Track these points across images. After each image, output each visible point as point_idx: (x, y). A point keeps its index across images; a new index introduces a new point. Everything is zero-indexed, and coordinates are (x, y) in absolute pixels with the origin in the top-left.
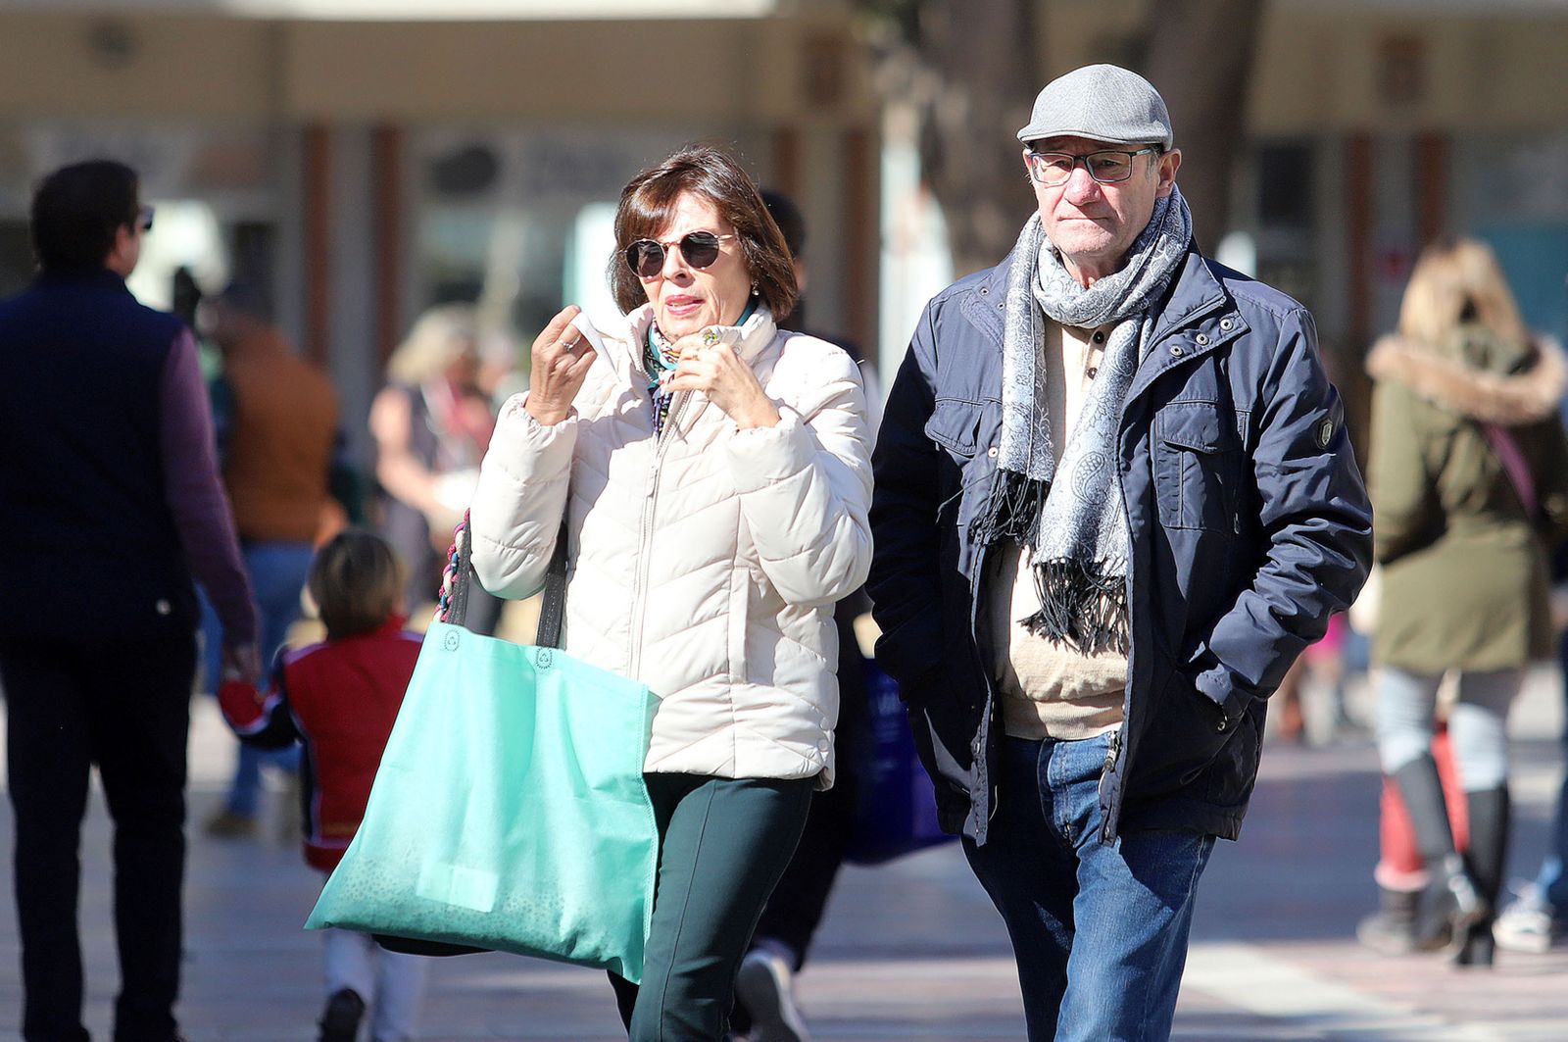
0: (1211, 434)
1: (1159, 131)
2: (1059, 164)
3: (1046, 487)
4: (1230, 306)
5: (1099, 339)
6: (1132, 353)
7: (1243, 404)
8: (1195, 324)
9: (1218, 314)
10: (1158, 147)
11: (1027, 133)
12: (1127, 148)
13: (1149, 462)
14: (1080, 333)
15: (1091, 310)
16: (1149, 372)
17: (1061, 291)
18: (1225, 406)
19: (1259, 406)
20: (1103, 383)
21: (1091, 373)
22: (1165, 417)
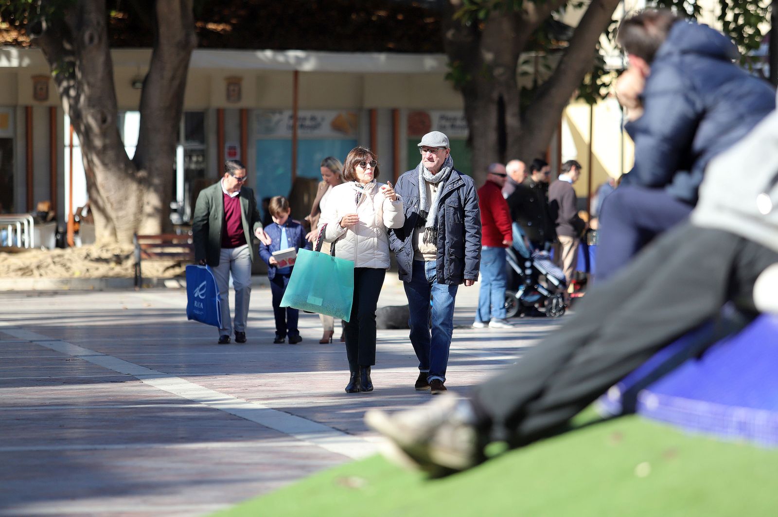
0: (456, 204)
1: (444, 144)
2: (424, 151)
3: (428, 213)
4: (460, 179)
5: (436, 185)
6: (443, 187)
7: (462, 198)
8: (454, 183)
9: (458, 180)
10: (445, 148)
11: (419, 145)
12: (437, 148)
13: (444, 209)
14: (432, 184)
15: (435, 179)
16: (445, 192)
17: (429, 176)
18: (459, 198)
19: (466, 199)
20: (438, 193)
21: (435, 191)
22: (448, 201)
